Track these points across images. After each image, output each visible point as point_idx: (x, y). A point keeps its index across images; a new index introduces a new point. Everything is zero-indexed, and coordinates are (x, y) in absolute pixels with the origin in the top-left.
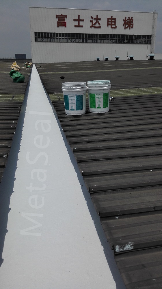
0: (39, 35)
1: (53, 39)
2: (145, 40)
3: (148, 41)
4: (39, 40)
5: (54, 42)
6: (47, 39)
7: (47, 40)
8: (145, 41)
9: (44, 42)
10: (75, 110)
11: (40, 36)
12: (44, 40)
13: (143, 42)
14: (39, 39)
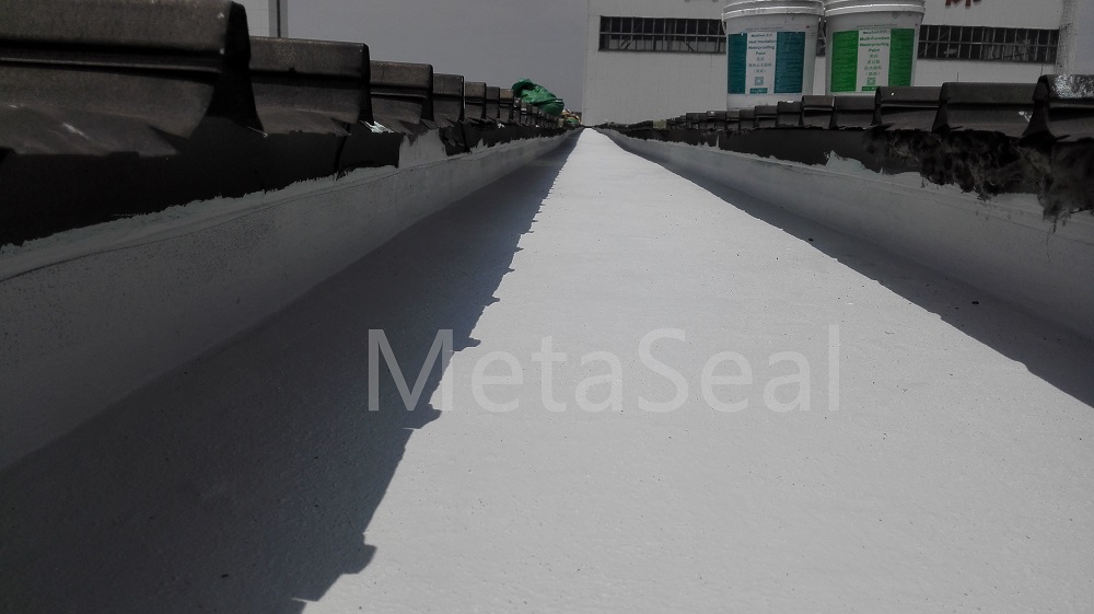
0: (616, 29)
1: (665, 43)
2: (1032, 48)
3: (1042, 51)
4: (613, 43)
5: (669, 51)
6: (643, 42)
7: (641, 44)
8: (1031, 50)
9: (632, 51)
10: (771, 90)
11: (619, 32)
12: (632, 46)
13: (1021, 55)
14: (615, 41)
